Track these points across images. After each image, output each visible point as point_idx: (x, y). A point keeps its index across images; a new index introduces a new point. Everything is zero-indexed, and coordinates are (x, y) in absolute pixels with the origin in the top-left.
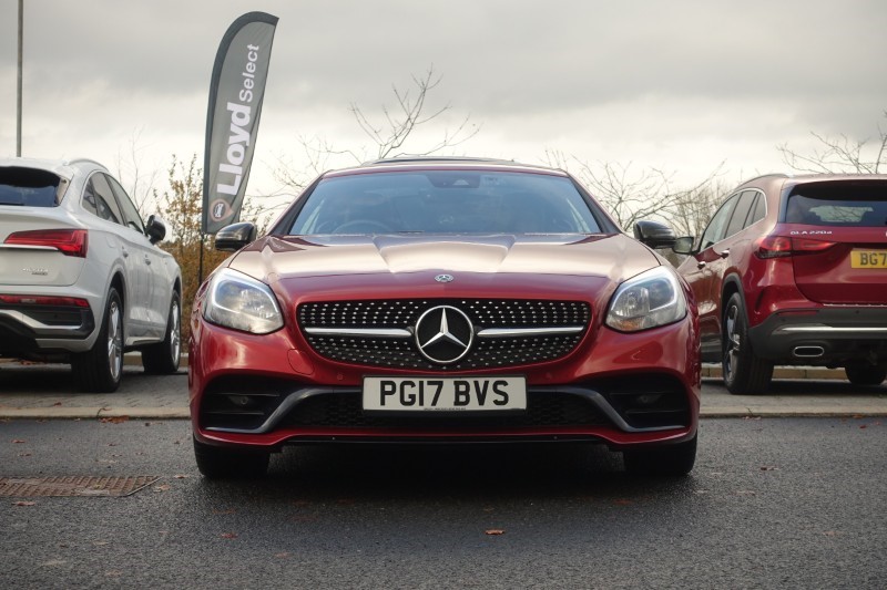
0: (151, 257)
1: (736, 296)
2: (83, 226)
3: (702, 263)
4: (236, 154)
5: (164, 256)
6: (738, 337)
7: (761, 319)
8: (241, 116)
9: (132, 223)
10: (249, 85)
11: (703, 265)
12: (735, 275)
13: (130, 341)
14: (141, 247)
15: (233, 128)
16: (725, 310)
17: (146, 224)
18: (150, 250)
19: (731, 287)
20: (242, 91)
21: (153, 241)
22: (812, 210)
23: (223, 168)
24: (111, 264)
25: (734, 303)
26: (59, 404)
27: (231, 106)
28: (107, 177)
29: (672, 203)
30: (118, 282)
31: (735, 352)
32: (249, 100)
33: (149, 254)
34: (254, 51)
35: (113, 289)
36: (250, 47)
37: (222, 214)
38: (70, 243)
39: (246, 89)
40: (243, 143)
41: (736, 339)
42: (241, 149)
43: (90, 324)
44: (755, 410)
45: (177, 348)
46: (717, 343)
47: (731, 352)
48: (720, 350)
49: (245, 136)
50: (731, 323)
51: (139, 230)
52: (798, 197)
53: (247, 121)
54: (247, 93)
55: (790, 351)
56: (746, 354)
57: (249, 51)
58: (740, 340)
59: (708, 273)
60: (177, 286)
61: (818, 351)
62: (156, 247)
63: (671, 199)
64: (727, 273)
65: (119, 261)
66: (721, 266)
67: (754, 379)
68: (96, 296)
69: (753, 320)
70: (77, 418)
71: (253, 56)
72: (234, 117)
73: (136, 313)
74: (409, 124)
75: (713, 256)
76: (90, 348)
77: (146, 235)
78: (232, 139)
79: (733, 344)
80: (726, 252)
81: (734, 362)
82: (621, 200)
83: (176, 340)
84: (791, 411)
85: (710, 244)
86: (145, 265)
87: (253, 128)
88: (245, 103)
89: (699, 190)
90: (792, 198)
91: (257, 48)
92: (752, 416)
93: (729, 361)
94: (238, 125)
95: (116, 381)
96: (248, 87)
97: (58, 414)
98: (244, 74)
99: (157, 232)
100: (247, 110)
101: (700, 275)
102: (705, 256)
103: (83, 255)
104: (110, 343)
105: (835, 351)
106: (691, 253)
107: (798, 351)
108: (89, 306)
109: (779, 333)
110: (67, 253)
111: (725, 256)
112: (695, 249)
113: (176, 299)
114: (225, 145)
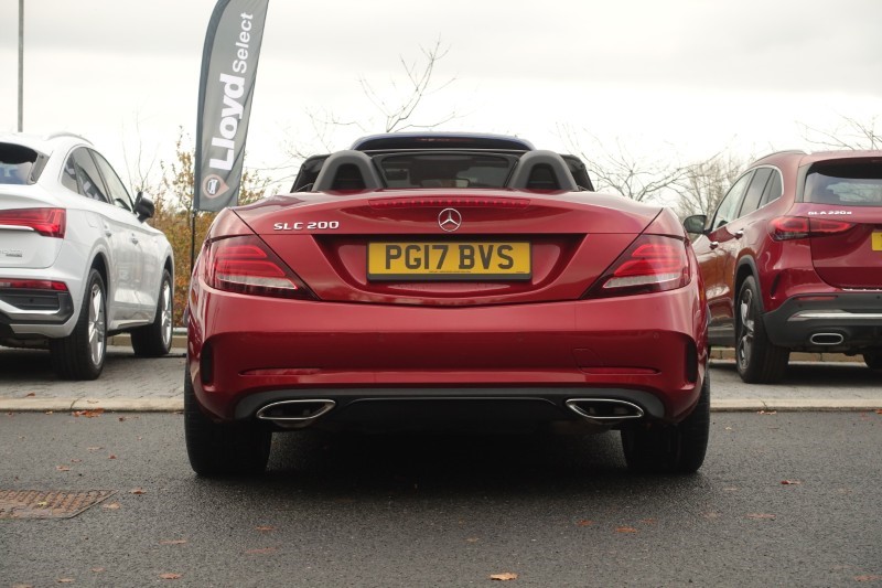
0: (138, 235)
1: (750, 279)
2: (60, 205)
3: (715, 243)
4: (229, 128)
5: (155, 234)
6: (752, 323)
7: (777, 303)
8: (234, 87)
9: (119, 200)
10: (243, 55)
11: (716, 246)
12: (749, 257)
13: (114, 324)
14: (127, 226)
15: (226, 101)
16: (739, 293)
17: (134, 201)
18: (137, 229)
19: (745, 270)
20: (236, 62)
21: (141, 219)
22: (830, 187)
23: (216, 142)
24: (91, 245)
25: (748, 286)
26: (32, 395)
27: (224, 78)
28: (91, 152)
29: (683, 176)
30: (100, 263)
31: (748, 339)
32: (243, 72)
33: (136, 233)
34: (247, 20)
35: (95, 271)
36: (244, 15)
37: (217, 190)
38: (47, 223)
39: (239, 60)
40: (237, 116)
41: (750, 325)
42: (234, 123)
43: (69, 308)
44: (770, 404)
45: (169, 329)
46: (729, 328)
47: (745, 339)
48: (733, 335)
49: (238, 109)
50: (745, 308)
51: (126, 207)
52: (817, 174)
53: (240, 93)
54: (241, 63)
55: (807, 338)
56: (761, 340)
57: (242, 19)
58: (755, 326)
59: (721, 253)
60: (168, 265)
61: (838, 339)
62: (145, 225)
63: (682, 172)
64: (741, 254)
65: (100, 241)
66: (734, 247)
67: (768, 368)
68: (76, 279)
69: (768, 305)
70: (49, 410)
71: (246, 25)
72: (227, 89)
73: (122, 295)
74: (417, 95)
75: (726, 236)
76: (69, 333)
77: (135, 212)
78: (225, 112)
79: (746, 330)
80: (740, 232)
81: (747, 347)
82: (632, 173)
83: (167, 321)
84: (809, 405)
85: (723, 222)
86: (132, 244)
87: (246, 102)
88: (238, 74)
89: (710, 163)
90: (809, 176)
91: (251, 17)
92: (767, 410)
93: (742, 347)
94: (231, 98)
95: (98, 368)
96: (242, 57)
97: (28, 407)
98: (238, 44)
99: (146, 210)
100: (240, 82)
101: (712, 255)
102: (718, 235)
103: (62, 236)
104: (91, 328)
105: (855, 339)
106: (705, 233)
107: (816, 339)
108: (67, 289)
109: (795, 319)
110: (44, 233)
111: (738, 236)
112: (707, 228)
113: (167, 279)
114: (218, 118)
